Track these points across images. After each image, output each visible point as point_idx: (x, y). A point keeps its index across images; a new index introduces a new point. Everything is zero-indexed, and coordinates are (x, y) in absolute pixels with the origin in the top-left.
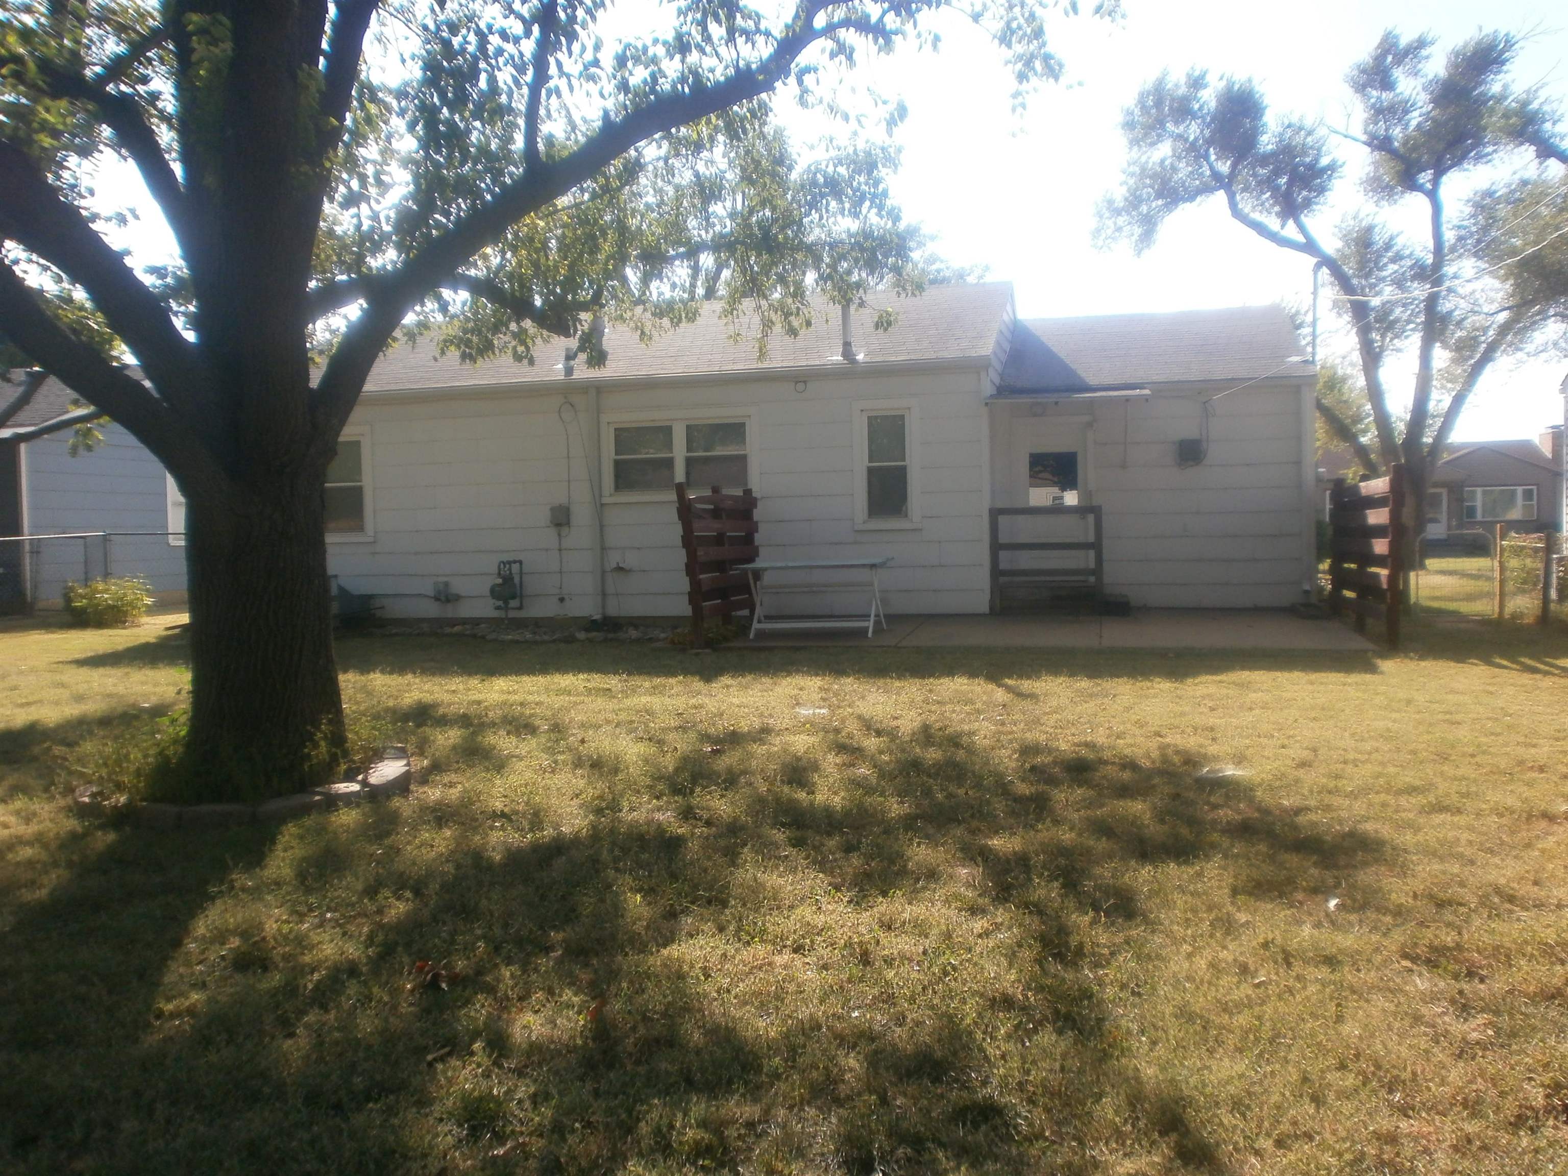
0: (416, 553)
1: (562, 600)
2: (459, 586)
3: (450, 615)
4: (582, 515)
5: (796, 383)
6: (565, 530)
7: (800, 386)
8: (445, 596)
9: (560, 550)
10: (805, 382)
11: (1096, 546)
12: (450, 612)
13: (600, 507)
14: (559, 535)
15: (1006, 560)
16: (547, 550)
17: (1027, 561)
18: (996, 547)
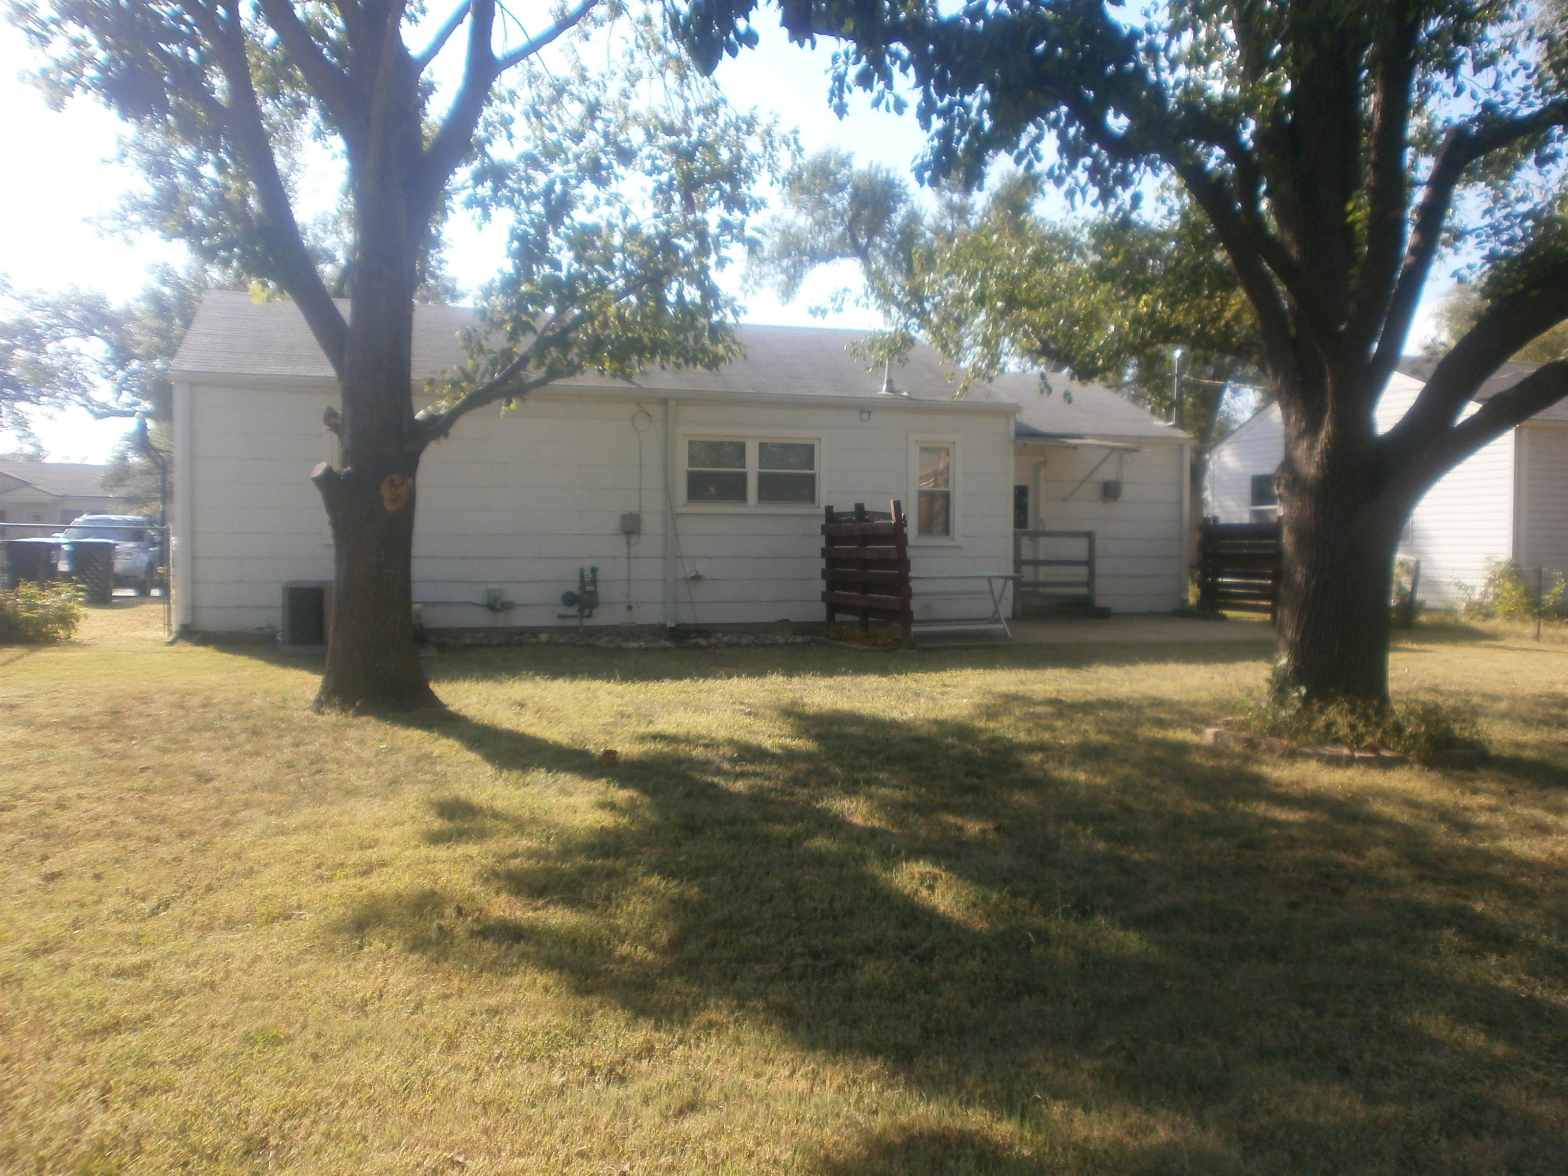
0: (463, 558)
1: (630, 608)
2: (512, 594)
3: (501, 625)
4: (652, 523)
5: (862, 412)
6: (633, 539)
7: (865, 416)
8: (496, 605)
9: (629, 558)
10: (869, 413)
11: (1089, 563)
12: (500, 621)
13: (672, 517)
14: (629, 543)
15: (1028, 573)
16: (615, 558)
17: (1044, 573)
18: (1018, 562)
